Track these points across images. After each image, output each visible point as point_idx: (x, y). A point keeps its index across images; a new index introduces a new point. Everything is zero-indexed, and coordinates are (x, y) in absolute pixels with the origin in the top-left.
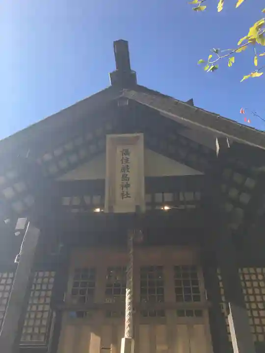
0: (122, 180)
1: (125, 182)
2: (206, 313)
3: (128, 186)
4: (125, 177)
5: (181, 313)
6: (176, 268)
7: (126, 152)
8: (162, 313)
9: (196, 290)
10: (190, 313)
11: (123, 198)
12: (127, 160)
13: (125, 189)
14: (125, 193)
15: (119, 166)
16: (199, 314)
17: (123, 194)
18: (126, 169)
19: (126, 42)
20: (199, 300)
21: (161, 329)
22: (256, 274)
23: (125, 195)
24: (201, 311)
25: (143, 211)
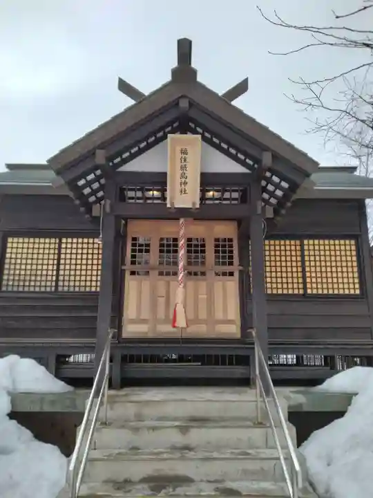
0: (181, 178)
1: (183, 180)
2: (236, 274)
3: (185, 183)
4: (183, 176)
5: (217, 274)
6: (217, 240)
7: (184, 152)
8: (204, 274)
9: (231, 258)
10: (224, 274)
11: (181, 194)
13: (183, 186)
14: (183, 190)
15: (178, 165)
16: (231, 274)
18: (183, 168)
20: (232, 265)
22: (285, 245)
23: (183, 192)
24: (233, 273)
25: (198, 206)
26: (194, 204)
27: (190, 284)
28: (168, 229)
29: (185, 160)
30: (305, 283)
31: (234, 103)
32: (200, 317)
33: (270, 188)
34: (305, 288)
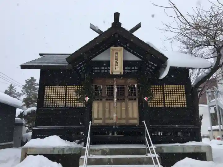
1: (116, 64)
2: (137, 99)
3: (117, 65)
4: (116, 62)
5: (129, 100)
7: (117, 53)
8: (124, 99)
9: (135, 93)
10: (132, 99)
11: (116, 69)
12: (117, 56)
15: (114, 58)
16: (135, 99)
18: (116, 59)
19: (119, 13)
21: (123, 104)
25: (122, 74)
26: (121, 73)
27: (119, 104)
28: (109, 82)
30: (164, 103)
31: (133, 34)
32: (123, 117)
33: (150, 66)
34: (165, 105)
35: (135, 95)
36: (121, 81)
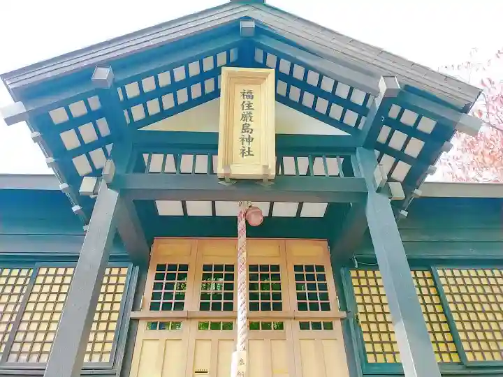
0: (242, 132)
1: (246, 135)
2: (338, 325)
3: (250, 140)
4: (245, 128)
6: (298, 268)
8: (280, 326)
9: (325, 297)
10: (316, 326)
11: (243, 156)
13: (246, 144)
14: (247, 150)
17: (243, 152)
18: (248, 117)
20: (328, 309)
23: (246, 152)
24: (331, 323)
26: (266, 167)
28: (215, 251)
29: (249, 105)
35: (326, 307)
36: (267, 252)
